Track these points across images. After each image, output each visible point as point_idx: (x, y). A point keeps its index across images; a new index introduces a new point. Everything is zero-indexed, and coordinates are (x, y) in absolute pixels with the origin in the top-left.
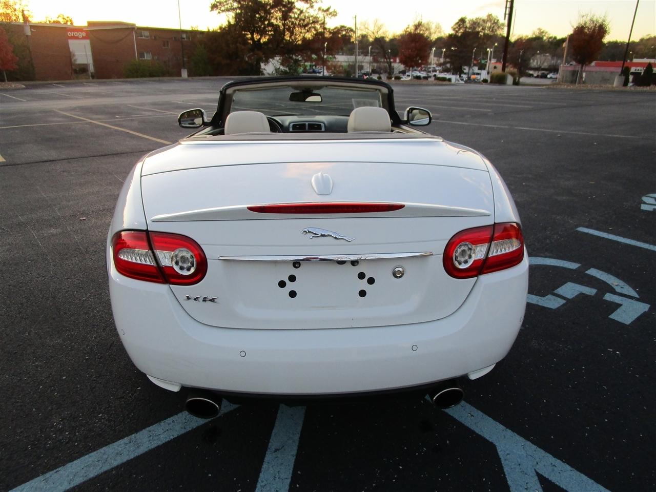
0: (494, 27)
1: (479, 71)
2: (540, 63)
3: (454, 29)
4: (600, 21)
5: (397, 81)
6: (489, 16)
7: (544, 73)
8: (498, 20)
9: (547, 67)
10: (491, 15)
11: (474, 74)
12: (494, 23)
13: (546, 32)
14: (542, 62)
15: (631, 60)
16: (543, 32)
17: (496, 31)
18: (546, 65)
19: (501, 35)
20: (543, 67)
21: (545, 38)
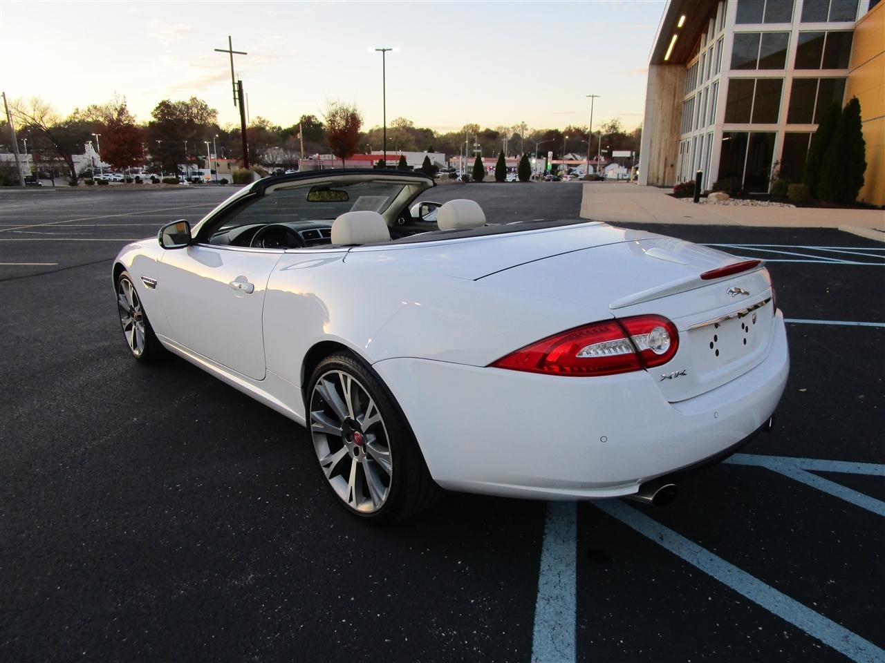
0: (202, 114)
1: (201, 170)
2: (273, 157)
3: (155, 116)
4: (351, 110)
5: (104, 187)
6: (194, 99)
7: (280, 170)
8: (206, 106)
9: (281, 163)
10: (195, 98)
11: (194, 174)
12: (202, 109)
13: (268, 122)
14: (275, 157)
15: (369, 152)
16: (264, 121)
17: (206, 119)
18: (279, 160)
19: (213, 124)
20: (277, 163)
21: (267, 128)
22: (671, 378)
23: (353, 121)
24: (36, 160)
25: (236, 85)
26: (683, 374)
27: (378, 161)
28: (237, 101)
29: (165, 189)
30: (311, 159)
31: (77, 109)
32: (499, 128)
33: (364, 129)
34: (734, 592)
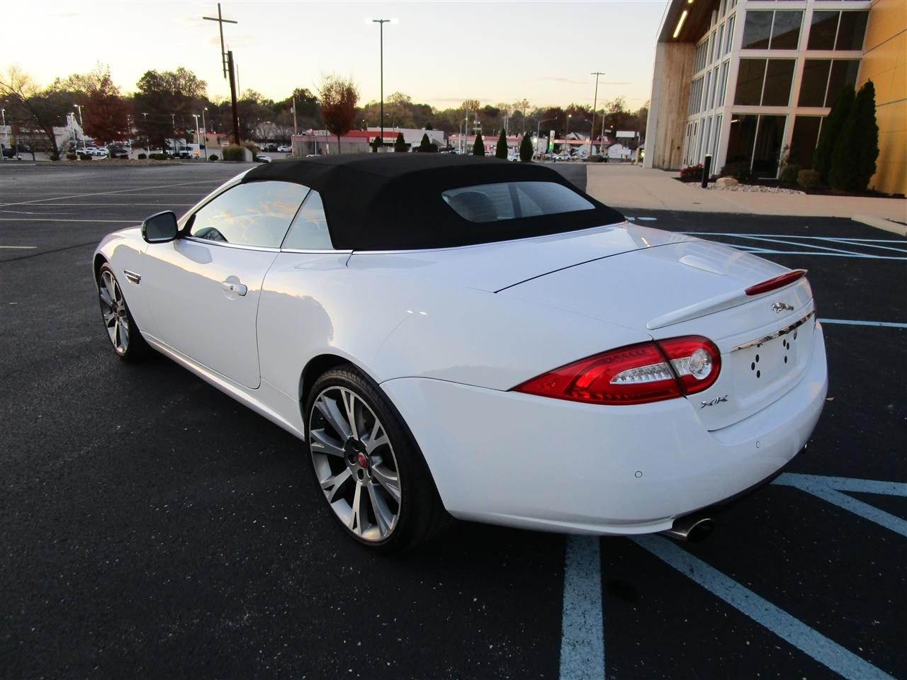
0: (191, 85)
1: (190, 145)
2: (264, 132)
3: (141, 87)
4: (347, 84)
5: (87, 162)
6: (181, 70)
7: (272, 146)
8: (194, 77)
9: (273, 138)
10: (183, 69)
11: (182, 148)
12: (191, 80)
13: (260, 95)
14: (266, 133)
15: (365, 129)
16: (255, 94)
17: (195, 91)
18: (271, 136)
19: (202, 96)
20: (269, 138)
21: (259, 102)
22: (711, 404)
23: (349, 95)
24: (15, 132)
25: (226, 56)
26: (724, 400)
27: (374, 138)
28: (228, 73)
29: (151, 166)
30: (304, 134)
31: (58, 79)
32: (500, 105)
33: (360, 104)
34: (773, 634)
